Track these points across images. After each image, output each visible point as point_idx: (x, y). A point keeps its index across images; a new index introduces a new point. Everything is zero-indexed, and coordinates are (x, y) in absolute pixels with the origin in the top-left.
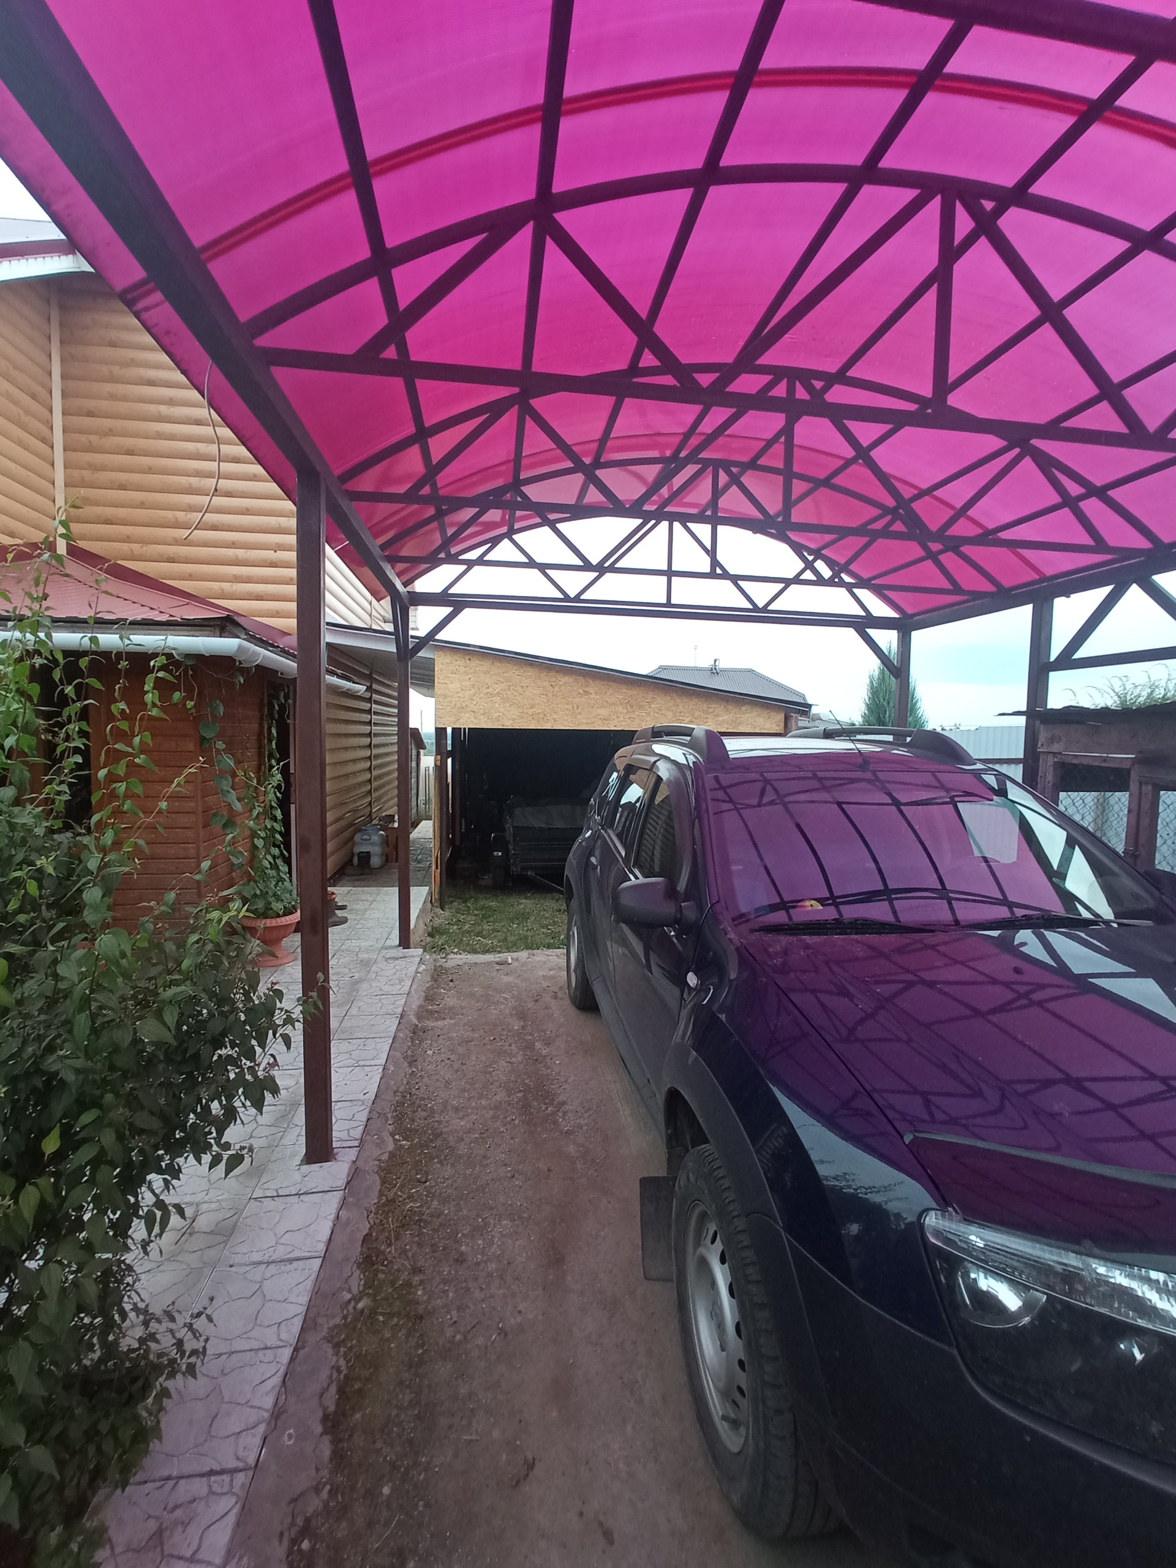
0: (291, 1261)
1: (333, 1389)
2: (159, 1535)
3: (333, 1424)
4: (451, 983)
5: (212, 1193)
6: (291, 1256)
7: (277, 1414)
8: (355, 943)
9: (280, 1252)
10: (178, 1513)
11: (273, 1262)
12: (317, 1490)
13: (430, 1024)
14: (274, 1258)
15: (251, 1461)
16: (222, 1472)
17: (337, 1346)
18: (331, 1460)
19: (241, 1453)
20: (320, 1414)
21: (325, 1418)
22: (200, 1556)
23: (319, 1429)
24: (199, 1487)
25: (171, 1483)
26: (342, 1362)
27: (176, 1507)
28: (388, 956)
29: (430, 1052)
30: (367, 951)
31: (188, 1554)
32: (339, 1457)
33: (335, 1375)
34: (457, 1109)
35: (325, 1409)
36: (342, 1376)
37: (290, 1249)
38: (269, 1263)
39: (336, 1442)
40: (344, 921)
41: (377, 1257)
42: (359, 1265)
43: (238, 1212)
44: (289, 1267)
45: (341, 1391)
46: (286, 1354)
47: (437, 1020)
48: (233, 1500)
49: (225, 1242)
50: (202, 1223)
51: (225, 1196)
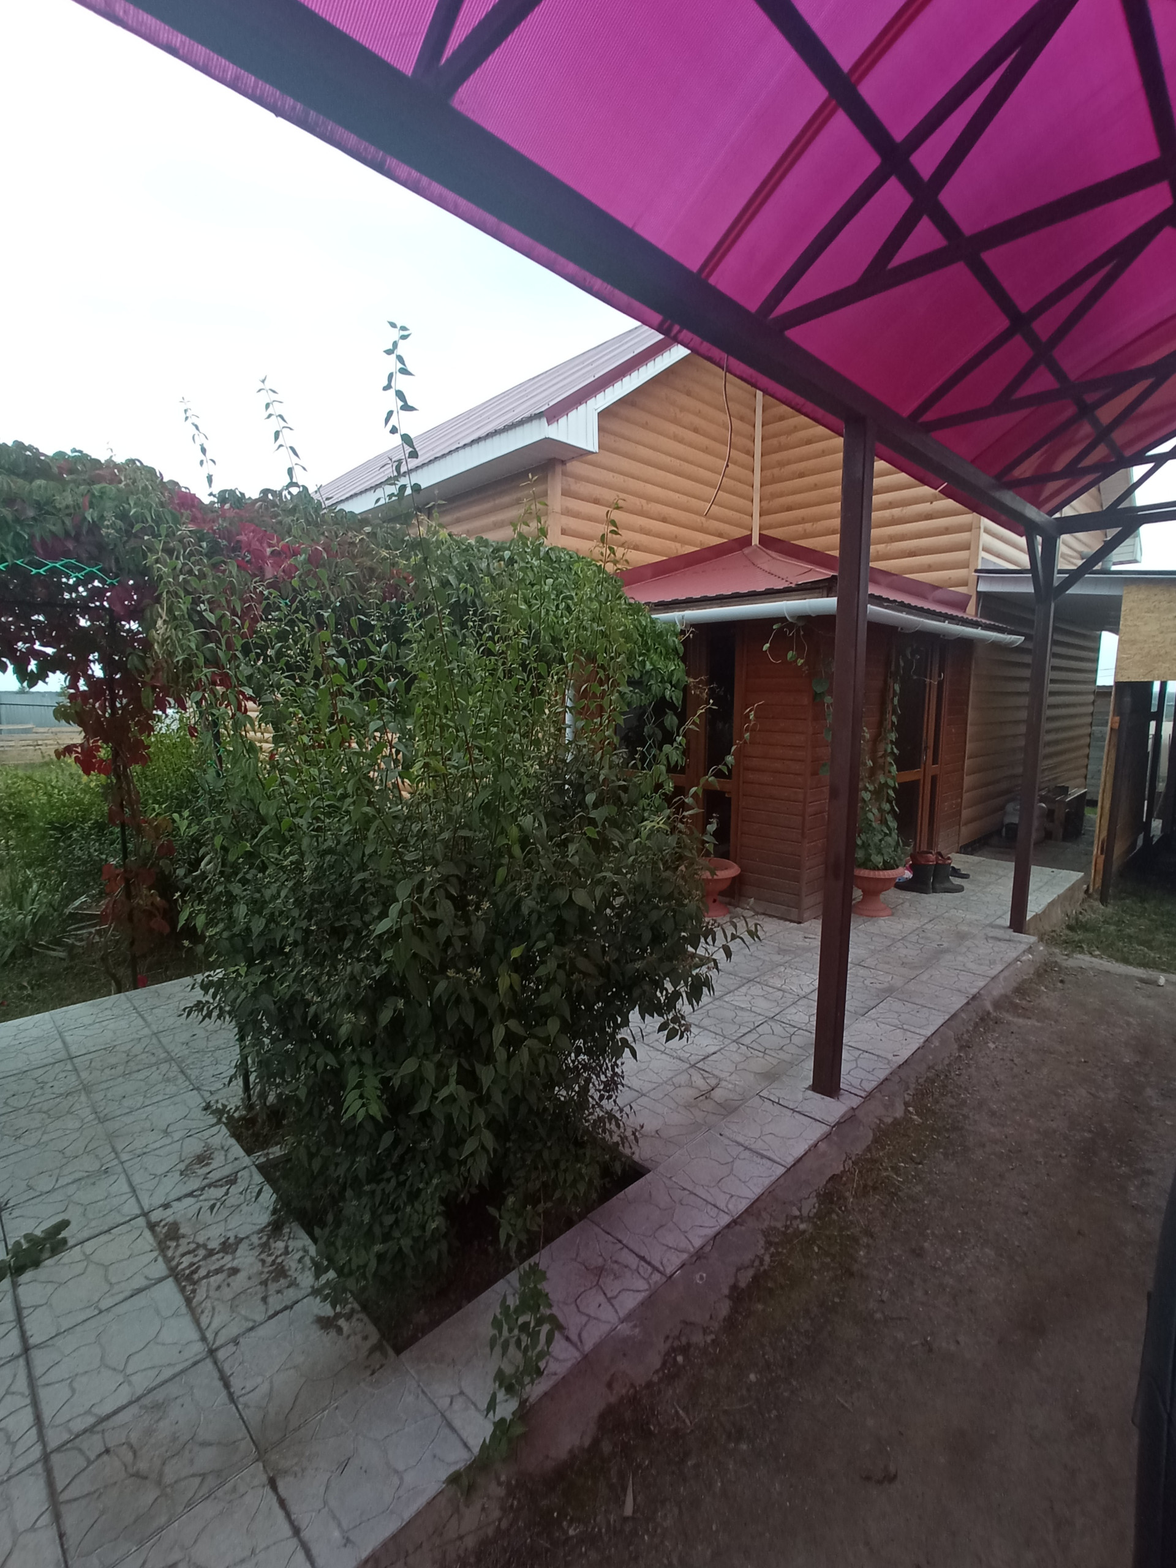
0: (763, 1156)
1: (751, 1272)
2: (600, 1271)
3: (738, 1296)
4: (1059, 985)
5: (734, 1076)
6: (765, 1153)
7: (699, 1256)
8: (960, 913)
9: (758, 1146)
10: (616, 1266)
11: (750, 1149)
12: (705, 1331)
13: (1008, 1017)
14: (752, 1147)
15: (668, 1271)
16: (649, 1263)
17: (769, 1244)
18: (724, 1320)
19: (665, 1261)
20: (732, 1281)
21: (734, 1287)
22: (614, 1302)
23: (726, 1291)
24: (633, 1261)
25: (620, 1246)
26: (767, 1258)
27: (616, 1262)
28: (991, 934)
29: (992, 1045)
30: (970, 924)
31: (609, 1295)
32: (730, 1324)
33: (757, 1263)
34: (993, 1114)
35: (737, 1280)
36: (762, 1269)
37: (766, 1147)
38: (746, 1148)
39: (734, 1310)
40: (960, 889)
41: (839, 1199)
42: (818, 1195)
43: (744, 1100)
44: (759, 1160)
45: (755, 1278)
46: (725, 1220)
47: (1019, 1016)
48: (646, 1287)
49: (725, 1116)
50: (718, 1094)
51: (742, 1083)
